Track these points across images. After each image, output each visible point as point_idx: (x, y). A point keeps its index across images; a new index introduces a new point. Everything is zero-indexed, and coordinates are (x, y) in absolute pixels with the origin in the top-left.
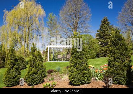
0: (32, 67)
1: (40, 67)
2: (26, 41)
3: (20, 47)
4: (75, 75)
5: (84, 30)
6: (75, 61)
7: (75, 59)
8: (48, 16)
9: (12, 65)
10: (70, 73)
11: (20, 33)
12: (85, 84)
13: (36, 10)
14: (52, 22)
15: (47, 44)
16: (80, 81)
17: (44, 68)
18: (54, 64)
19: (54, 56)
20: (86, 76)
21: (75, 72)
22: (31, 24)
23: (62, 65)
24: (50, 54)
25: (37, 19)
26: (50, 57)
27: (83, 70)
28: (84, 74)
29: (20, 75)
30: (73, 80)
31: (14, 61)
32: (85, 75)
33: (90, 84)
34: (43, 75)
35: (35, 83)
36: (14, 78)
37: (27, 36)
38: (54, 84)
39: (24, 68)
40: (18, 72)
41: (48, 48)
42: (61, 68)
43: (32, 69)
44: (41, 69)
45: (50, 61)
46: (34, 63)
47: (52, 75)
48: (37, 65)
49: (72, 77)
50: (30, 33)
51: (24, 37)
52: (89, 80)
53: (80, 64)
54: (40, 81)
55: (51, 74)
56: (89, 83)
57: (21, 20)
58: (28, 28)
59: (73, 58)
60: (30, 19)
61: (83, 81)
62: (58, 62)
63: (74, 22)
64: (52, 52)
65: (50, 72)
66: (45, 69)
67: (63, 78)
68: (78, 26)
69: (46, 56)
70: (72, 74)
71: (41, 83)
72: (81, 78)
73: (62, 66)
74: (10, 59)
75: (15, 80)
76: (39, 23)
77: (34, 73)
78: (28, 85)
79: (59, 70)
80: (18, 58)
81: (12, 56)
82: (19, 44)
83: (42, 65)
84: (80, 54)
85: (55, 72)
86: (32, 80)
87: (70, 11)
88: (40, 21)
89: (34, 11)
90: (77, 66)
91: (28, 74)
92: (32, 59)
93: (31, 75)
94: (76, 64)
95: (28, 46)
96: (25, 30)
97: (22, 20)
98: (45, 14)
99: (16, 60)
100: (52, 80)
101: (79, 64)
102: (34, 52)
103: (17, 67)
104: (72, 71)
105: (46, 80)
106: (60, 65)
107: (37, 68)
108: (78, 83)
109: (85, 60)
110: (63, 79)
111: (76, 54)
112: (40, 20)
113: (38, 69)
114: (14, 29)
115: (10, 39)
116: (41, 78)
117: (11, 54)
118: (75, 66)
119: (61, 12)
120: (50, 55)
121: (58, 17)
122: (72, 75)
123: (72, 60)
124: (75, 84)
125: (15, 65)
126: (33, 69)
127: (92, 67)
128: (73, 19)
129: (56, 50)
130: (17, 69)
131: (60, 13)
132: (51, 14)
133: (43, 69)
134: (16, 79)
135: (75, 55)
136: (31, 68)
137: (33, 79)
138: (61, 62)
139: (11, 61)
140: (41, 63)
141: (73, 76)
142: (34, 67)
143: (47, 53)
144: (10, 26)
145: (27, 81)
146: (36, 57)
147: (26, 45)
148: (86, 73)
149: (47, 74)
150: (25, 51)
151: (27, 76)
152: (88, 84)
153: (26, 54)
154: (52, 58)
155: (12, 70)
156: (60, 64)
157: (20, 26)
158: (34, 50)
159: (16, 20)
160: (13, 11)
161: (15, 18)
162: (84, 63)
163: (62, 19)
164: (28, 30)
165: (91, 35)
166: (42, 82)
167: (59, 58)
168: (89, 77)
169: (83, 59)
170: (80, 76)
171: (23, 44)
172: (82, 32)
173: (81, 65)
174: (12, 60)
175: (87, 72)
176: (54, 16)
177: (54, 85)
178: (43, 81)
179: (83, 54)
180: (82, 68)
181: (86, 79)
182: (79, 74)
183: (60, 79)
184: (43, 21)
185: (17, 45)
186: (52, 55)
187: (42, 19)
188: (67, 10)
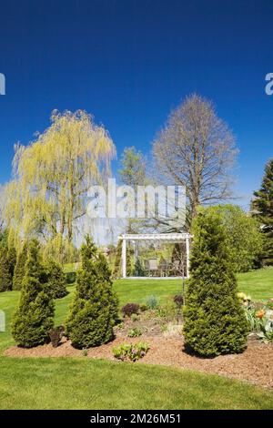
0: (83, 298)
1: (105, 297)
2: (66, 220)
3: (50, 237)
4: (202, 328)
5: (218, 192)
6: (202, 286)
7: (202, 282)
8: (123, 155)
9: (32, 291)
10: (187, 320)
11: (52, 202)
12: (229, 353)
13: (91, 140)
14: (132, 172)
15: (120, 228)
16: (217, 345)
17: (115, 299)
18: (140, 287)
19: (138, 262)
20: (232, 332)
21: (202, 318)
22: (78, 176)
23: (161, 288)
24: (128, 257)
25: (94, 164)
26: (128, 265)
27: (224, 313)
28: (228, 324)
29: (53, 316)
30: (196, 342)
31: (37, 280)
32: (229, 329)
33: (245, 353)
34: (113, 321)
35: (90, 343)
36: (38, 325)
37: (68, 209)
38: (143, 349)
39: (62, 294)
40: (47, 309)
41: (122, 241)
42: (158, 298)
43: (83, 304)
44: (106, 305)
45: (128, 275)
46: (88, 288)
47: (135, 320)
48: (98, 294)
49: (192, 331)
50: (77, 199)
51: (61, 211)
52: (241, 343)
53: (216, 295)
54: (104, 337)
55: (134, 315)
56: (241, 351)
57: (55, 168)
58: (72, 187)
59: (194, 277)
60: (76, 164)
61: (225, 344)
62: (150, 280)
63: (192, 170)
64: (132, 252)
65: (131, 310)
66: (118, 302)
67: (165, 329)
68: (202, 181)
69: (118, 264)
70: (192, 322)
71: (106, 343)
72: (220, 336)
73: (161, 293)
74: (28, 275)
75: (38, 330)
76: (98, 174)
77: (89, 316)
78: (72, 345)
79: (153, 304)
80: (48, 272)
81: (34, 267)
82: (48, 229)
83: (109, 292)
84: (216, 269)
85: (144, 309)
86: (84, 333)
87: (181, 143)
88: (101, 168)
89: (88, 143)
90: (208, 301)
91: (73, 318)
92: (85, 276)
93: (80, 320)
94: (204, 296)
95: (70, 234)
96: (65, 192)
97: (58, 168)
98: (115, 152)
99: (44, 278)
100: (136, 334)
101: (211, 295)
102: (90, 257)
103: (46, 295)
104: (194, 316)
105: (119, 334)
106: (156, 289)
107: (96, 301)
108: (209, 351)
109: (230, 285)
110: (165, 334)
111: (203, 269)
112: (102, 165)
113: (99, 303)
114: (37, 189)
115: (27, 217)
116: (106, 328)
117: (30, 262)
118: (201, 300)
119: (156, 145)
120: (128, 261)
121: (150, 159)
122: (192, 327)
123: (194, 283)
124: (202, 352)
125: (40, 290)
126: (87, 302)
127: (245, 298)
128: (189, 163)
129: (144, 245)
130: (45, 302)
131: (155, 148)
132: (129, 151)
133: (112, 302)
134: (42, 327)
135: (201, 270)
136: (81, 300)
137: (87, 332)
138: (159, 281)
139: (32, 279)
140: (108, 285)
141: (195, 329)
142: (88, 298)
143: (120, 255)
144: (28, 182)
145: (71, 334)
146: (94, 273)
147: (66, 231)
148: (233, 323)
149: (120, 316)
150: (62, 248)
151: (71, 323)
152: (238, 353)
153: (66, 255)
154: (133, 268)
155: (32, 303)
156: (155, 285)
157: (53, 183)
158: (89, 252)
159: (42, 169)
160: (36, 145)
161: (40, 162)
162: (227, 294)
163: (159, 162)
164: (72, 193)
165: (238, 207)
166: (109, 341)
167: (152, 268)
168: (242, 333)
169: (223, 282)
170: (215, 330)
171: (58, 229)
172: (214, 198)
173: (217, 298)
174: (32, 276)
175: (236, 318)
176: (138, 156)
177: (142, 352)
178: (113, 338)
179: (224, 269)
180: (222, 308)
181: (232, 340)
182: (213, 323)
183: (158, 332)
184: (108, 170)
185: (43, 231)
186: (133, 261)
187: (108, 163)
188: (173, 140)
